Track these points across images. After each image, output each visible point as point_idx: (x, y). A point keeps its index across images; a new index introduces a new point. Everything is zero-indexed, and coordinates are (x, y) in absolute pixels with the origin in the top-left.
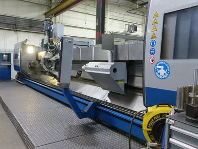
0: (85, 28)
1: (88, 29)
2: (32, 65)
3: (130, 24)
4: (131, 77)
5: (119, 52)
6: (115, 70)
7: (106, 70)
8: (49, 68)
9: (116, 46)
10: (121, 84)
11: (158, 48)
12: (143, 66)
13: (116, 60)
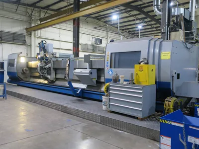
0: (60, 41)
1: (62, 41)
2: (24, 71)
3: (97, 38)
4: (99, 77)
5: (93, 63)
6: (91, 73)
7: (87, 73)
8: (43, 73)
9: (91, 61)
10: (95, 80)
11: (109, 64)
12: (104, 71)
13: (91, 68)
